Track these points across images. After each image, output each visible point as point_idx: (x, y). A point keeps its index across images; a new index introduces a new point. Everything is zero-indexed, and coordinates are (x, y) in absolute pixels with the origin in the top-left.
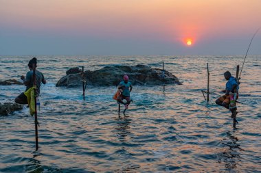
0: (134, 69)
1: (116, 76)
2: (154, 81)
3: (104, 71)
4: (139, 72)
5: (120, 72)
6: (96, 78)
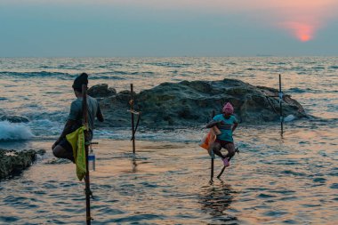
0: (217, 88)
1: (184, 101)
2: (259, 110)
3: (160, 91)
4: (229, 92)
5: (191, 93)
6: (146, 106)
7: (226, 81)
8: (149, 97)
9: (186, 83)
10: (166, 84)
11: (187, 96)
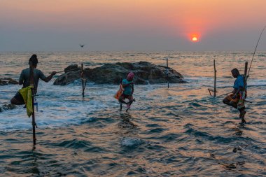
0: (136, 66)
1: (117, 73)
2: (159, 78)
4: (142, 69)
5: (121, 69)
6: (96, 76)
7: (141, 63)
8: (98, 71)
9: (119, 64)
10: (108, 64)
11: (119, 71)
